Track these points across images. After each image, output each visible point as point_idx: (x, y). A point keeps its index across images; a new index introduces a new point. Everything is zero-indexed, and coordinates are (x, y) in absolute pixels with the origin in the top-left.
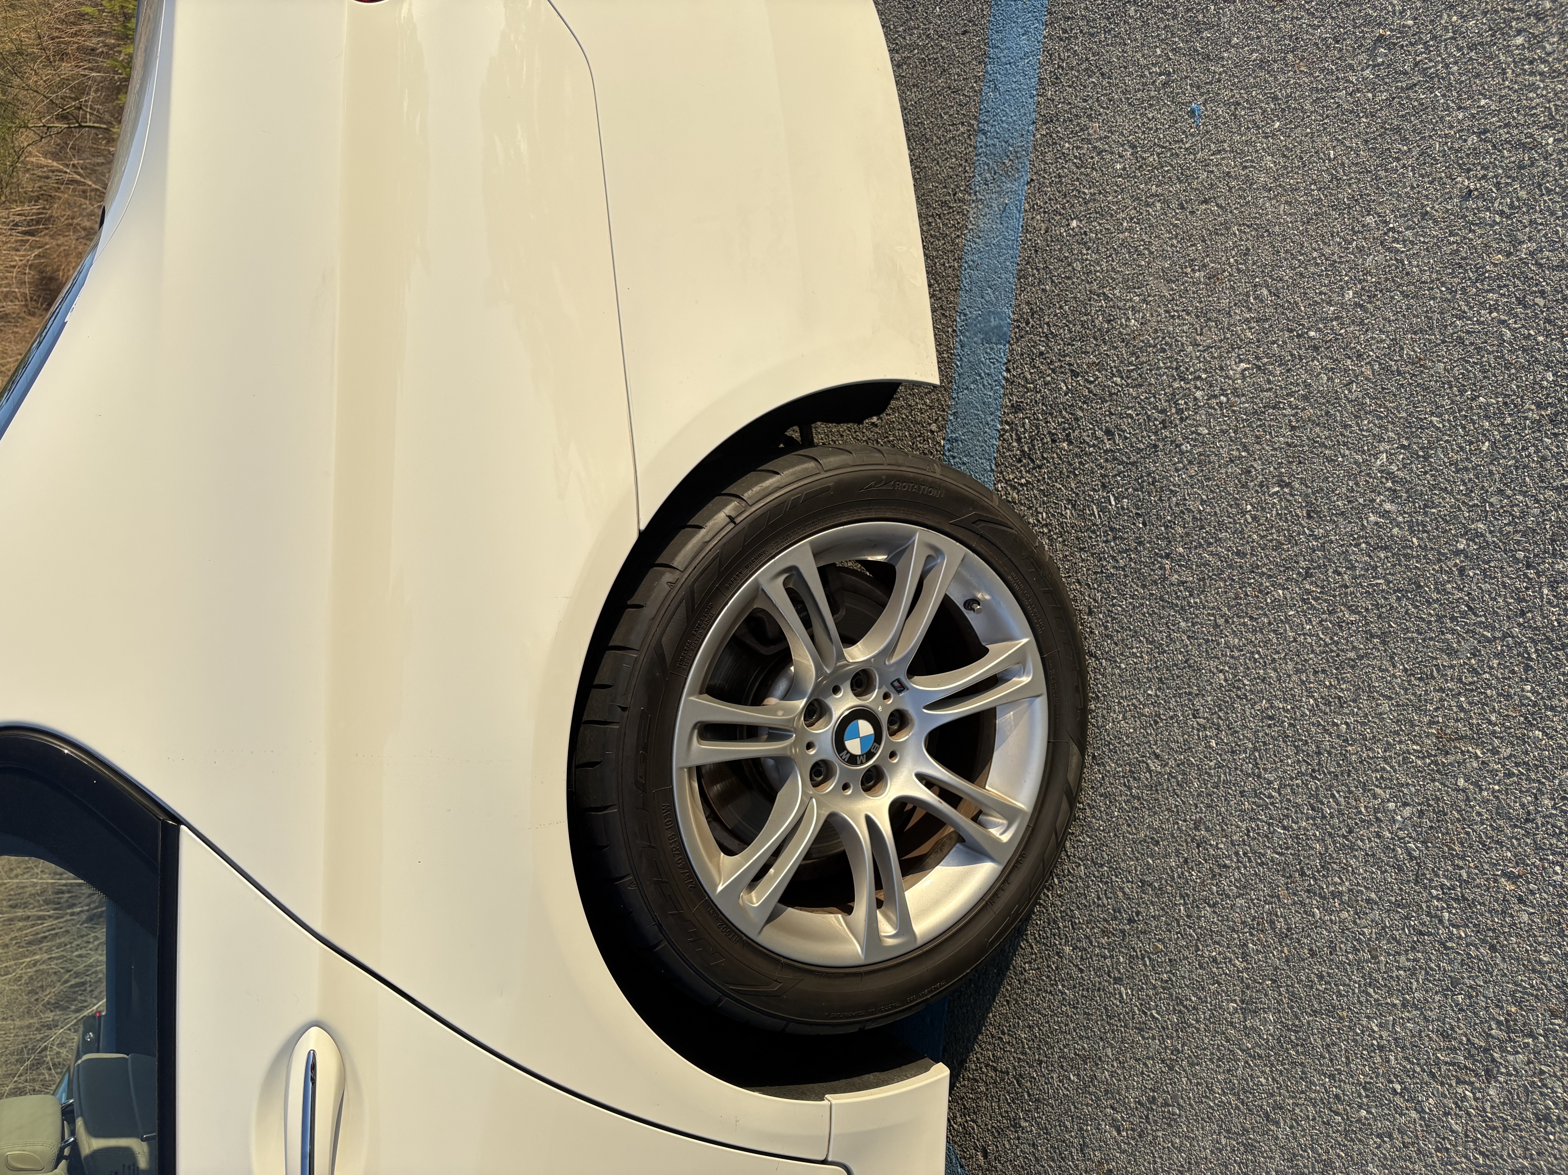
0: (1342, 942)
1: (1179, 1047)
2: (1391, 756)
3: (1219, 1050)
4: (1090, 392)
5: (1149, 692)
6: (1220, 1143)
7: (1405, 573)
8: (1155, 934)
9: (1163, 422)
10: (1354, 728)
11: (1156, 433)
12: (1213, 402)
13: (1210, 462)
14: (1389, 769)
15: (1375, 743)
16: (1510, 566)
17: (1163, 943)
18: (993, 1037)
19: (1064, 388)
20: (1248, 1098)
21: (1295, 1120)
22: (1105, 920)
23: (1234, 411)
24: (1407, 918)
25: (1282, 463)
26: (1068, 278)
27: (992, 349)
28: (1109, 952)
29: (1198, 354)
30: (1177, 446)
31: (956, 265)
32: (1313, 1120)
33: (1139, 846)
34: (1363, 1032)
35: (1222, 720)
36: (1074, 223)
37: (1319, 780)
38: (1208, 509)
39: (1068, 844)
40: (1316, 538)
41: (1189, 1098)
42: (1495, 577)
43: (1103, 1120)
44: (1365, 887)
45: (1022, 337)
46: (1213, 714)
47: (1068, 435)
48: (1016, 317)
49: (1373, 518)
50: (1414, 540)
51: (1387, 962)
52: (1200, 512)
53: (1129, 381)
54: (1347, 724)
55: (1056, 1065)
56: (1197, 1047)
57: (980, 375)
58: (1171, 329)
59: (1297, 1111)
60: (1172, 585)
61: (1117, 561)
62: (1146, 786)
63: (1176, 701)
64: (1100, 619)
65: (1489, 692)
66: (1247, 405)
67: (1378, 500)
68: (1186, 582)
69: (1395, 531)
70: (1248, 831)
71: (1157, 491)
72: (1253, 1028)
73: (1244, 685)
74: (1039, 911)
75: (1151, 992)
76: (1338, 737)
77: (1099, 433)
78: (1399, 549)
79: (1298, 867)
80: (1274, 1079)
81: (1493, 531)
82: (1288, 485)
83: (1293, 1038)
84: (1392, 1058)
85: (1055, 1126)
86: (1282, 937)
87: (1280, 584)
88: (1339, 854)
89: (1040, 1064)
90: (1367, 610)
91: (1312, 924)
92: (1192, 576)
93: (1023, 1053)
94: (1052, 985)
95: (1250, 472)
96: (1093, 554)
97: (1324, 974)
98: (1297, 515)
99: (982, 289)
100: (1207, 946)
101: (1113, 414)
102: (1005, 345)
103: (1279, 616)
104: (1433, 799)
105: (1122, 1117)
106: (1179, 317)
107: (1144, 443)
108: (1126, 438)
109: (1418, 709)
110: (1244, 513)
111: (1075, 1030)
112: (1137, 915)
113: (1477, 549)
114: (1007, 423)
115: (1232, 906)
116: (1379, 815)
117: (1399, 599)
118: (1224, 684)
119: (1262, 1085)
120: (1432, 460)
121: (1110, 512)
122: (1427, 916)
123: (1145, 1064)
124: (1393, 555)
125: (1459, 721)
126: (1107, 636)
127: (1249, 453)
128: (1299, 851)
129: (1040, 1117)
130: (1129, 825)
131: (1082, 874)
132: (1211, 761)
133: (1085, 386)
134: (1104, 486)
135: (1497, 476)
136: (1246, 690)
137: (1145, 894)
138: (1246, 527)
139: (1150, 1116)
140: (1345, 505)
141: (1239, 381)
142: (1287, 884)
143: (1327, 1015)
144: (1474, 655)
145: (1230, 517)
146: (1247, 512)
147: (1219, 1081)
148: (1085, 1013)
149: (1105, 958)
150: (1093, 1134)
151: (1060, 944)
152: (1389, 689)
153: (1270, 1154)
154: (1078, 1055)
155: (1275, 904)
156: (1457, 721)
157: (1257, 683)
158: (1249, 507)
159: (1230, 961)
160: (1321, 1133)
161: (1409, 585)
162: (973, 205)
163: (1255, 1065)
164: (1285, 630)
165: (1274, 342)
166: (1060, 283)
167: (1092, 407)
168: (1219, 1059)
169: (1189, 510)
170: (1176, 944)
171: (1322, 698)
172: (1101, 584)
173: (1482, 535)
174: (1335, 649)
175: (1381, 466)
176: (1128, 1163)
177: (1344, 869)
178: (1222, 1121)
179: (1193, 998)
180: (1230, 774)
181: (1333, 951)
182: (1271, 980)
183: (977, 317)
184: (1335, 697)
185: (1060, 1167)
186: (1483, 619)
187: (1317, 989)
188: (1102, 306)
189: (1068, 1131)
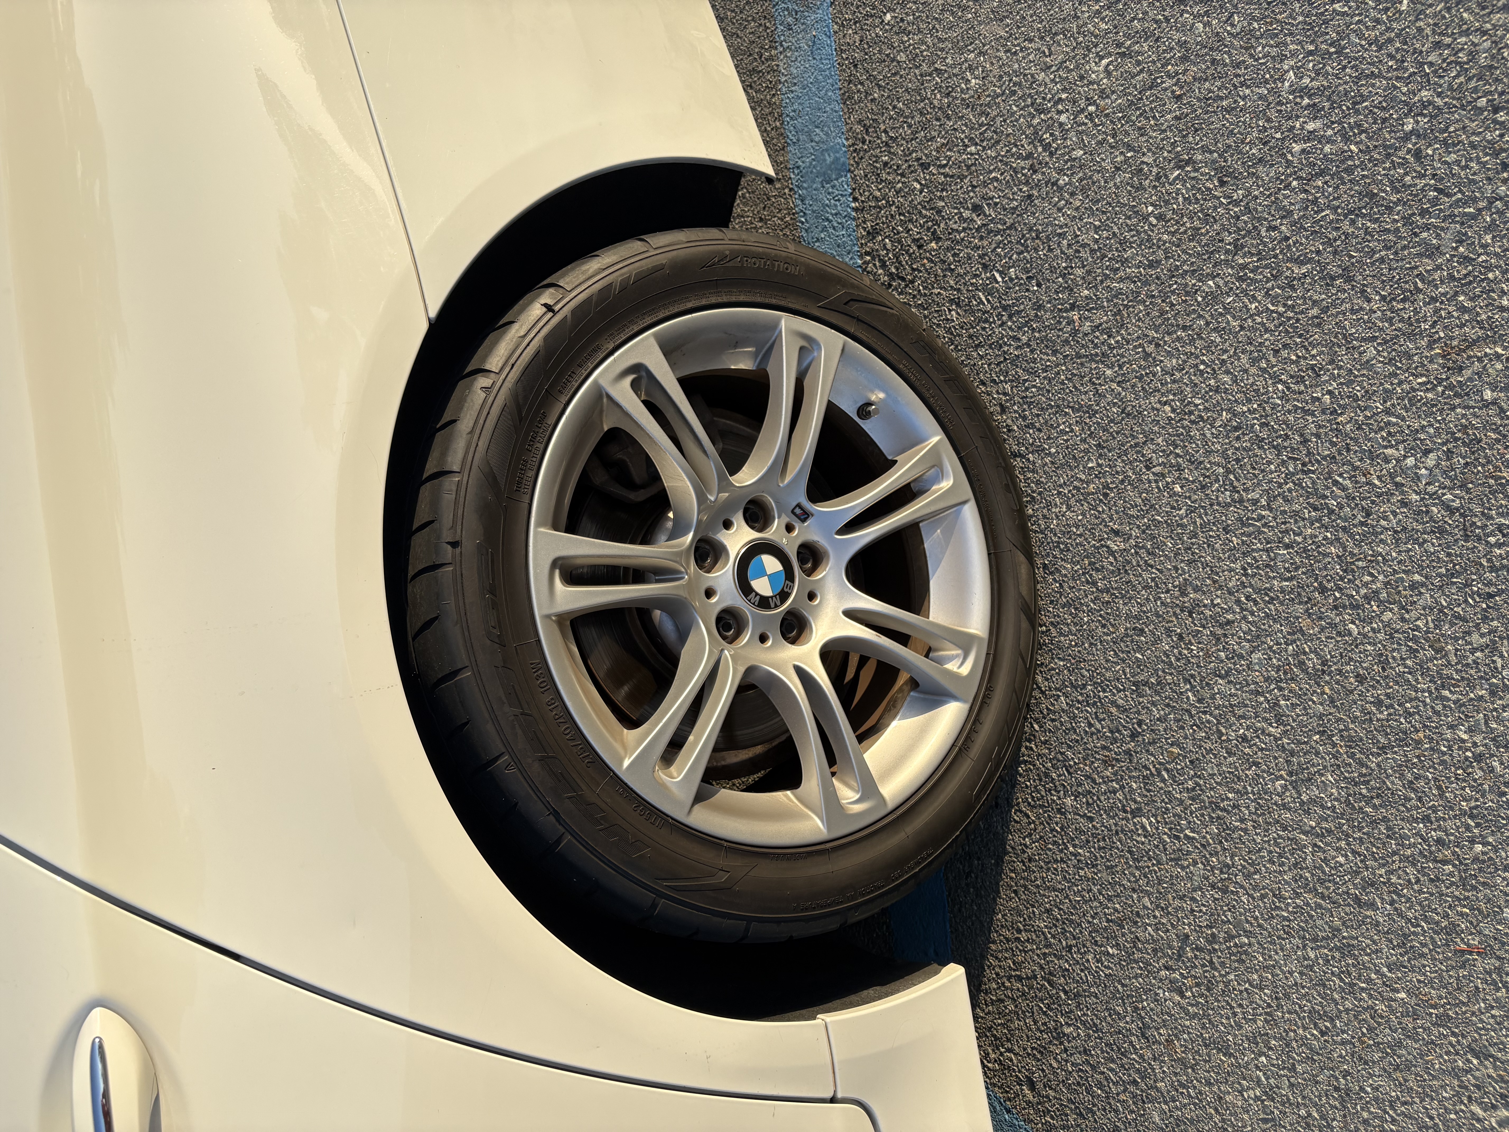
0: (1394, 650)
1: (1228, 861)
2: (1393, 405)
3: (1277, 844)
4: (946, 175)
5: (1090, 465)
6: (1309, 959)
7: (1351, 189)
8: (1166, 739)
9: (1032, 167)
10: (1340, 393)
11: (1027, 183)
12: (1082, 118)
13: (1094, 183)
14: (1394, 420)
15: (1370, 399)
16: (1473, 121)
17: (1178, 746)
18: (1008, 940)
19: (918, 186)
20: (1328, 888)
21: (1394, 892)
22: (1104, 748)
23: (1107, 115)
24: (1466, 585)
25: (1176, 141)
26: (895, 74)
27: (833, 187)
28: (1117, 783)
29: (1052, 76)
30: (1053, 184)
31: (778, 124)
32: (1416, 883)
33: (1122, 644)
34: (1450, 748)
35: (1181, 457)
36: (888, 17)
37: (1313, 472)
38: (1105, 234)
39: (1039, 679)
40: (1237, 203)
41: (1256, 919)
42: (1459, 142)
43: (1159, 988)
44: (1404, 571)
45: (862, 158)
46: (1168, 455)
47: (934, 233)
48: (850, 142)
49: (1297, 148)
50: (1353, 147)
51: (1457, 650)
52: (1096, 241)
53: (985, 144)
54: (1330, 392)
55: (1088, 944)
56: (1249, 852)
57: (828, 220)
58: (1016, 66)
59: (1394, 879)
60: (1086, 335)
61: (1019, 340)
62: (1113, 572)
63: (1123, 461)
64: (1015, 411)
65: (1491, 275)
66: (1120, 101)
67: (1298, 126)
68: (1101, 324)
69: (1327, 149)
70: (1245, 569)
71: (1043, 243)
72: (1312, 801)
73: (1196, 405)
74: (1026, 771)
75: (1179, 809)
76: (1323, 412)
77: (966, 214)
78: (1337, 167)
79: (1316, 584)
80: (1354, 852)
81: (1442, 92)
82: (1188, 162)
83: (1364, 791)
84: (1496, 764)
85: (1105, 1018)
86: (1317, 676)
87: (1208, 274)
88: (1361, 547)
89: (1070, 951)
90: (1318, 252)
91: (1351, 644)
92: (1107, 315)
93: (1046, 946)
94: (1061, 851)
95: (1141, 170)
96: (990, 346)
97: (1382, 697)
98: (1208, 189)
99: (809, 134)
100: (1231, 726)
101: (975, 187)
102: (846, 176)
103: (1216, 310)
104: (1459, 431)
105: (1181, 974)
106: (1021, 50)
107: (1016, 200)
108: (996, 204)
109: (1411, 336)
110: (1145, 218)
111: (1100, 893)
112: (1140, 725)
113: (1428, 121)
114: (867, 253)
115: (1248, 666)
116: (1398, 479)
117: (1353, 222)
118: (1173, 415)
119: (1341, 865)
120: (1348, 50)
121: (998, 291)
122: (1491, 572)
123: (1193, 899)
124: (1332, 177)
125: (1465, 325)
126: (1027, 426)
127: (1135, 151)
128: (1311, 565)
129: (1084, 1014)
130: (1104, 626)
131: (1064, 706)
132: (1180, 509)
133: (939, 173)
134: (985, 267)
135: (1428, 31)
136: (1200, 410)
137: (1143, 696)
138: (1152, 231)
139: (1215, 960)
140: (1260, 149)
141: (1105, 81)
142: (1307, 610)
143: (1399, 746)
144: (1460, 242)
145: (1131, 230)
146: (1149, 215)
147: (1287, 883)
148: (1108, 868)
149: (1114, 792)
150: (1152, 1010)
151: (1059, 798)
152: (1370, 328)
153: (1374, 947)
154: (1111, 921)
155: (1299, 640)
156: (1462, 326)
157: (1211, 397)
158: (1150, 209)
159: (1263, 732)
160: (1432, 894)
161: (1360, 200)
162: (782, 57)
163: (1327, 844)
164: (1228, 322)
165: (1133, 19)
166: (888, 84)
167: (952, 191)
168: (1280, 856)
169: (1084, 246)
170: (1194, 739)
171: (1292, 377)
172: (1007, 373)
173: (1430, 103)
174: (1292, 315)
175: (1290, 86)
176: (1202, 1028)
177: (1372, 561)
178: (1304, 930)
179: (1230, 795)
180: (1206, 514)
181: (1384, 664)
182: (1319, 733)
183: (811, 163)
184: (1307, 369)
185: (1123, 1066)
186: (1459, 196)
187: (1378, 720)
188: (937, 83)
189: (1121, 1017)
